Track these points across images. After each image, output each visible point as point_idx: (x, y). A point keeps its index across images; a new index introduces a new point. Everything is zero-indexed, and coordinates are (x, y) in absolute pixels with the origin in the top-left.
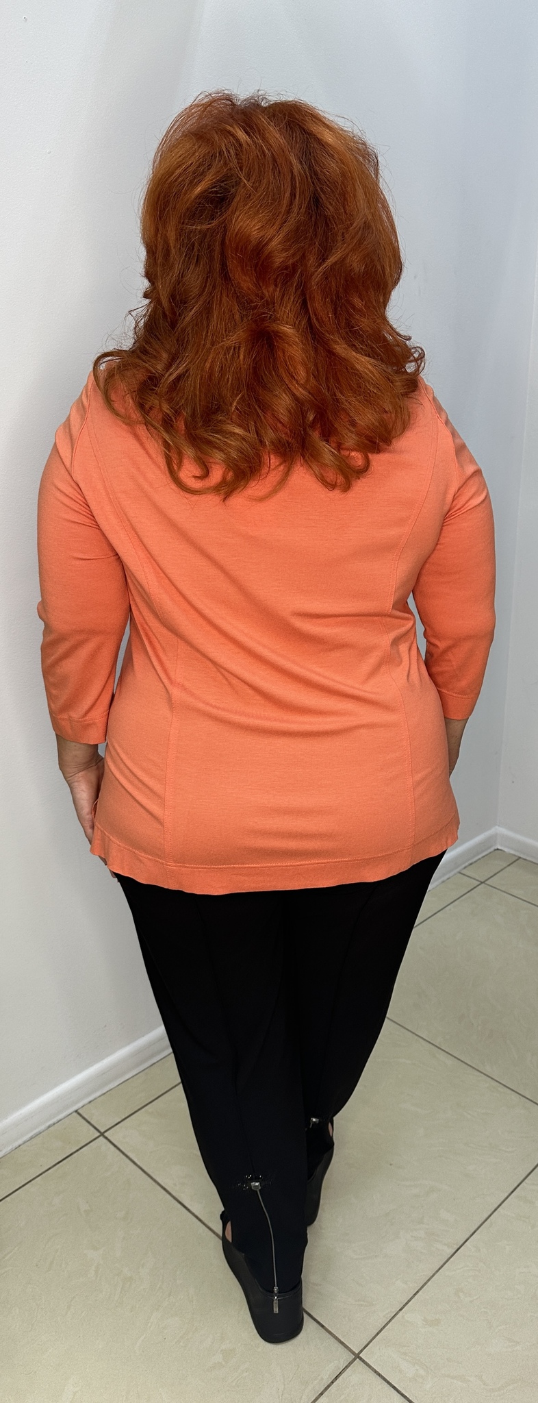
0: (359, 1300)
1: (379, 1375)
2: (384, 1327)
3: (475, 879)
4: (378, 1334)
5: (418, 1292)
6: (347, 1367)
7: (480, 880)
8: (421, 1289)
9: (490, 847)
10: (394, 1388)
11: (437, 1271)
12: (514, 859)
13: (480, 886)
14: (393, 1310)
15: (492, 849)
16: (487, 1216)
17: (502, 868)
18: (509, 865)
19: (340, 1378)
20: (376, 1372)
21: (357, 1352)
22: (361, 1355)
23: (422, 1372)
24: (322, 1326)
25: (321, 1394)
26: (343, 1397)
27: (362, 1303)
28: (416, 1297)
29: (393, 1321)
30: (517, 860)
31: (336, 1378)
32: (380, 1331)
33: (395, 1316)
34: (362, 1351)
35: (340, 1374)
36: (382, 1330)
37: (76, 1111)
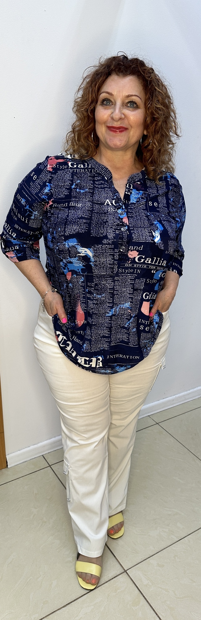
0: (133, 550)
1: (132, 580)
4: (136, 565)
5: (158, 552)
6: (120, 574)
8: (160, 552)
10: (137, 587)
11: (169, 546)
14: (146, 557)
19: (116, 578)
20: (131, 579)
23: (150, 584)
24: (115, 557)
25: (107, 582)
26: (115, 585)
27: (134, 552)
28: (156, 555)
29: (144, 561)
31: (114, 577)
32: (138, 564)
33: (146, 559)
34: (128, 570)
35: (116, 576)
36: (139, 563)
37: (43, 455)
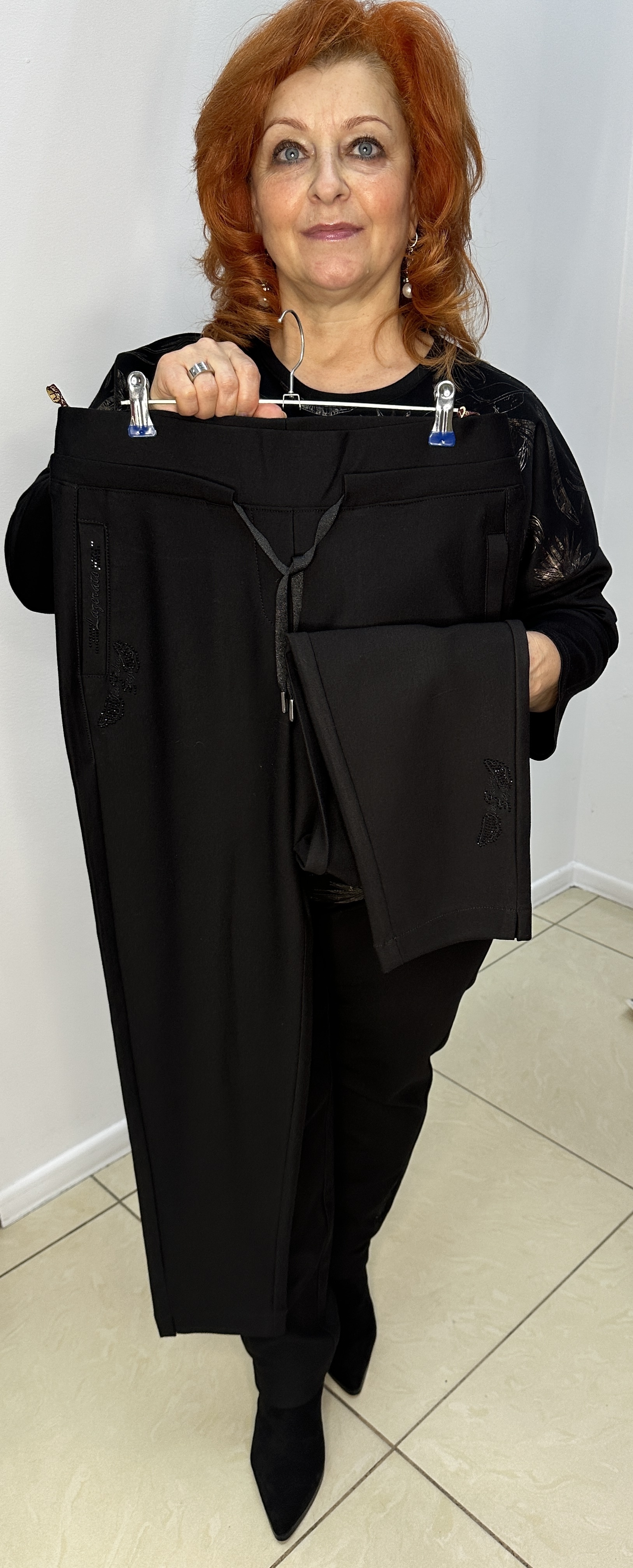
0: (399, 1387)
1: (418, 1469)
2: (425, 1417)
3: (545, 920)
4: (418, 1424)
5: (464, 1379)
6: (383, 1459)
7: (551, 920)
8: (468, 1376)
9: (566, 884)
10: (434, 1483)
11: (487, 1357)
12: (594, 897)
13: (553, 928)
14: (436, 1399)
15: (567, 886)
16: (543, 1297)
17: (578, 907)
18: (586, 905)
19: (375, 1472)
20: (414, 1465)
21: (394, 1443)
22: (399, 1447)
23: (466, 1467)
24: (357, 1415)
25: (353, 1488)
26: (377, 1492)
27: (402, 1390)
28: (462, 1384)
29: (435, 1411)
30: (595, 899)
31: (371, 1471)
32: (421, 1421)
33: (438, 1404)
34: (399, 1443)
35: (375, 1467)
36: (423, 1419)
37: (92, 1176)
